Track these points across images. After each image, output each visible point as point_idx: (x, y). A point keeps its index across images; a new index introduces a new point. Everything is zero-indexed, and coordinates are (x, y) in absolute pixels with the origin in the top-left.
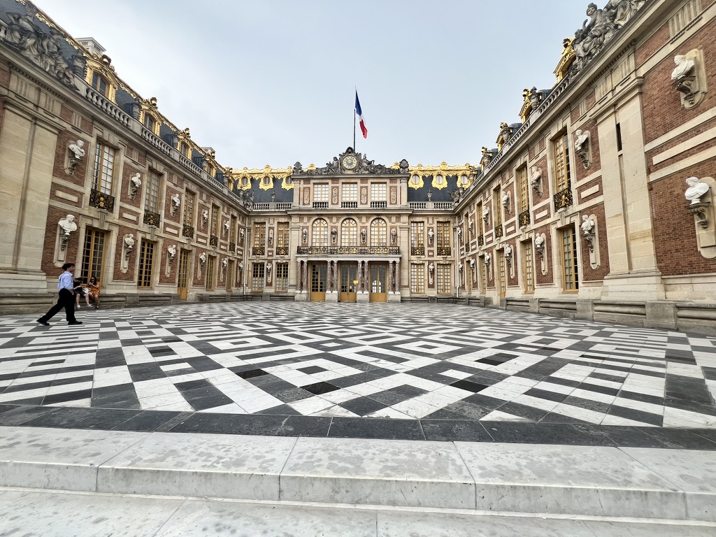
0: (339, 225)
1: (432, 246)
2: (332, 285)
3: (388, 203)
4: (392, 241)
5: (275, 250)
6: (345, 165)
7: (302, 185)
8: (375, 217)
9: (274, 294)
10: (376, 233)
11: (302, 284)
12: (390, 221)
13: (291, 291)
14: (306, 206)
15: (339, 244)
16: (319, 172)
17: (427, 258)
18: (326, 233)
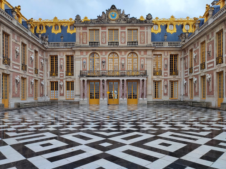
0: (107, 56)
1: (167, 70)
2: (103, 95)
3: (139, 42)
4: (141, 67)
5: (65, 73)
6: (110, 17)
7: (81, 30)
8: (130, 52)
9: (65, 101)
10: (131, 62)
11: (84, 94)
12: (140, 54)
13: (76, 99)
14: (84, 45)
15: (107, 69)
16: (93, 22)
17: (163, 77)
18: (98, 62)
